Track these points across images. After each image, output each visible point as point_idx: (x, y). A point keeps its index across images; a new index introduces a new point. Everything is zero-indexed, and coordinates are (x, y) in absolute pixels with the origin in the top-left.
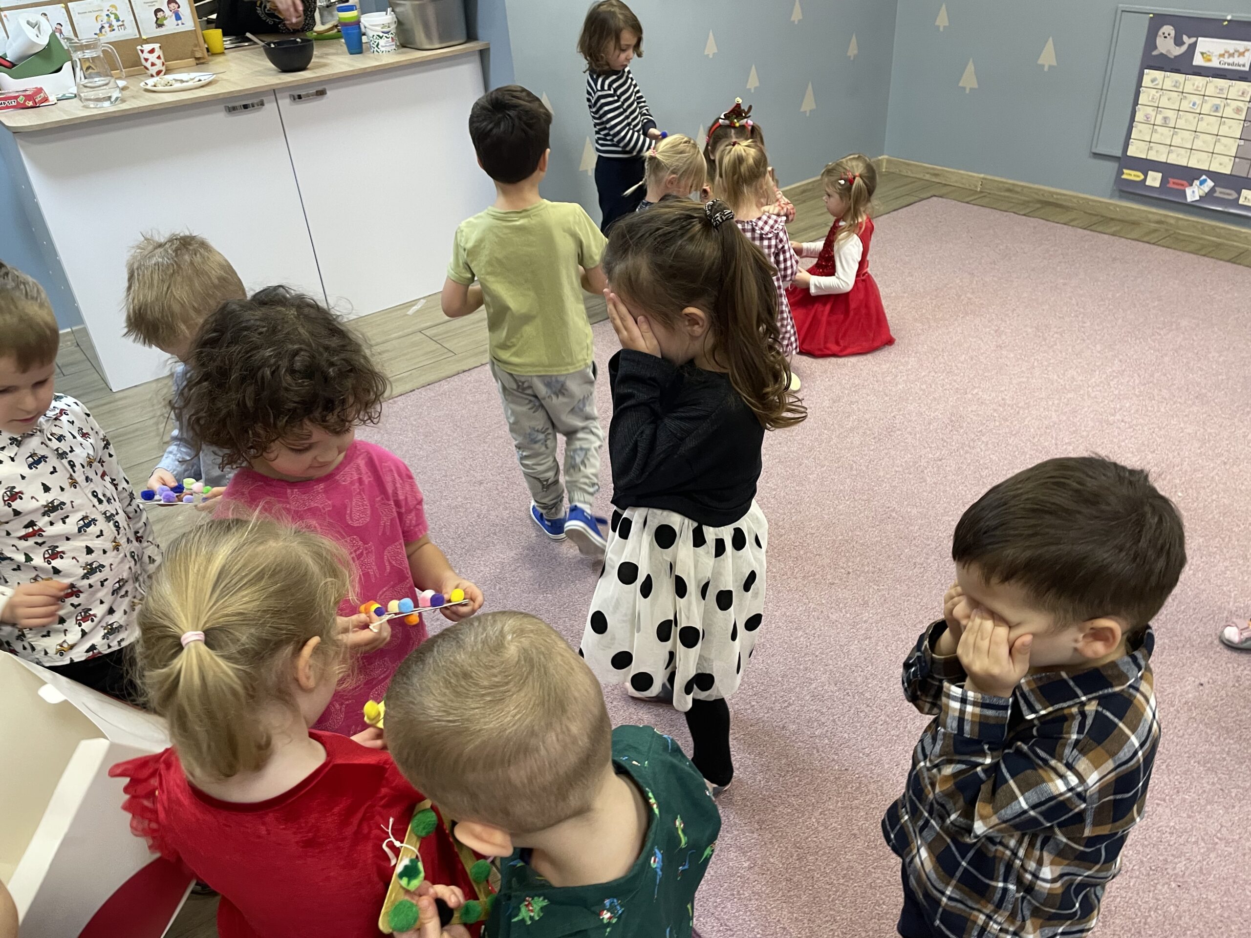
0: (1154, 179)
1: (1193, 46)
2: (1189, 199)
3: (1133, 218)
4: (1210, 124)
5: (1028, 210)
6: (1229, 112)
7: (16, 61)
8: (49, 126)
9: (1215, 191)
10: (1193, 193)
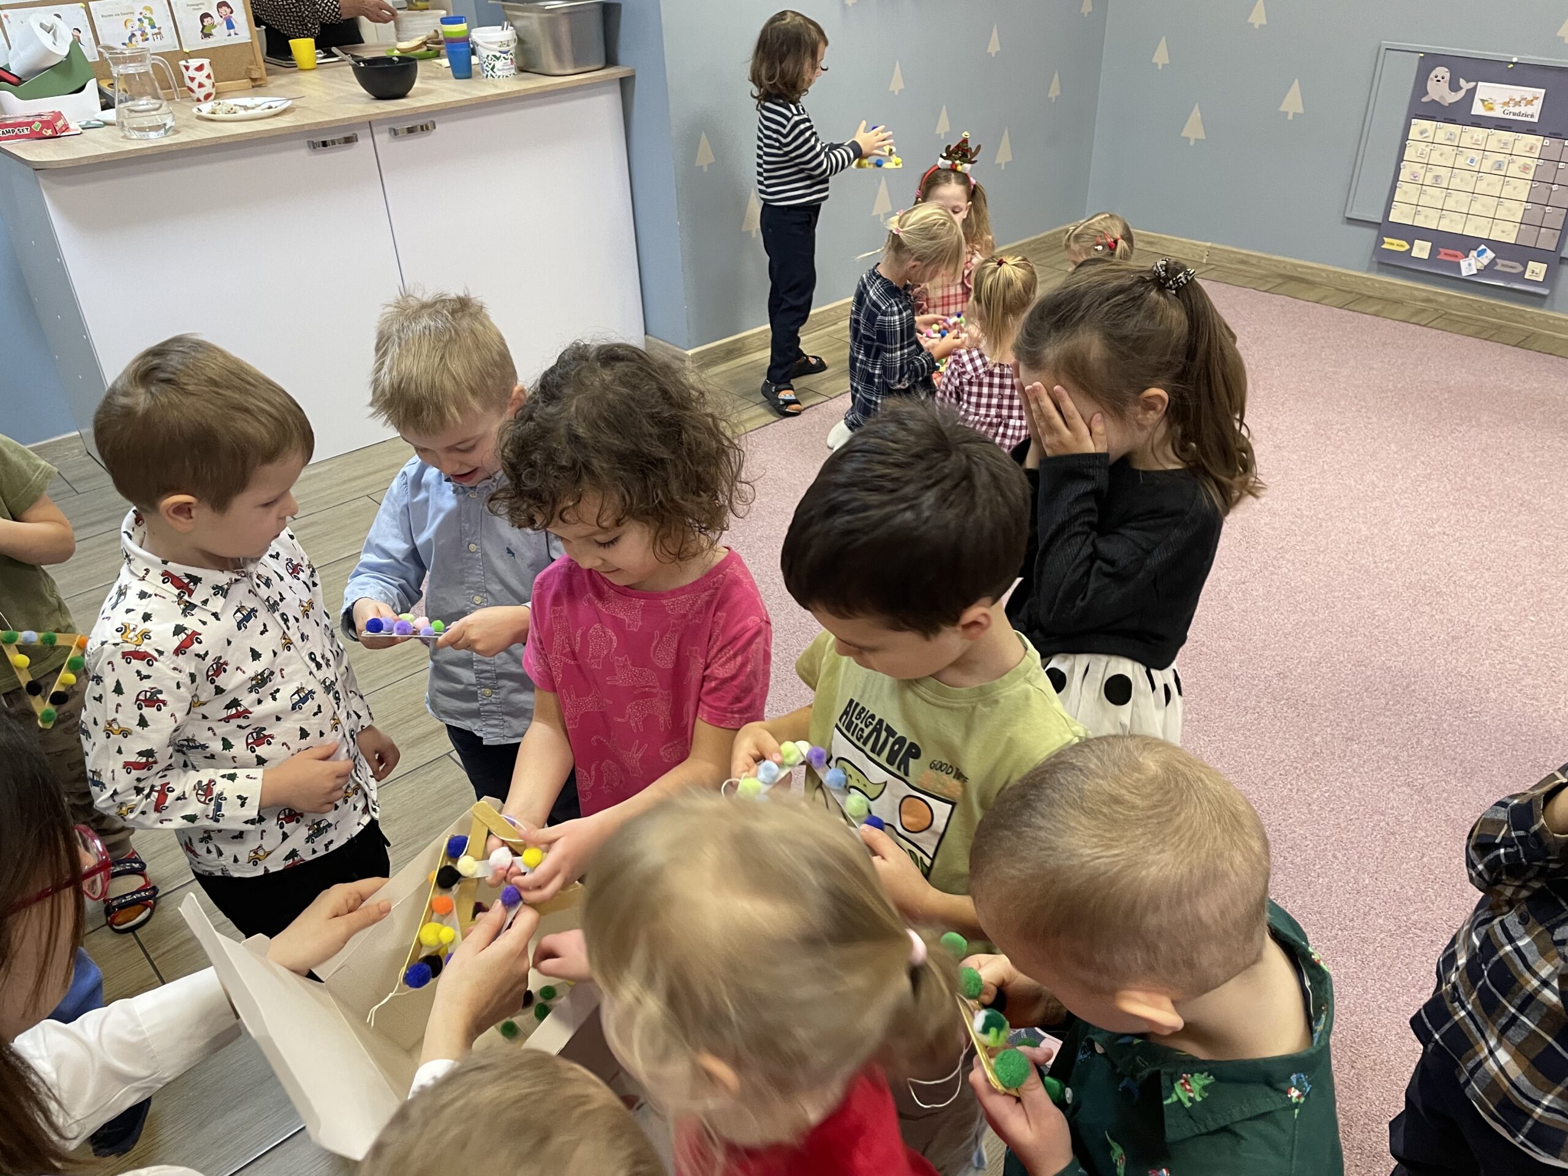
0: (1422, 249)
1: (1472, 92)
2: (1464, 273)
3: (1395, 296)
4: (1490, 184)
5: (1269, 286)
6: (1514, 170)
7: (25, 76)
8: (81, 163)
9: (1496, 264)
10: (1469, 266)
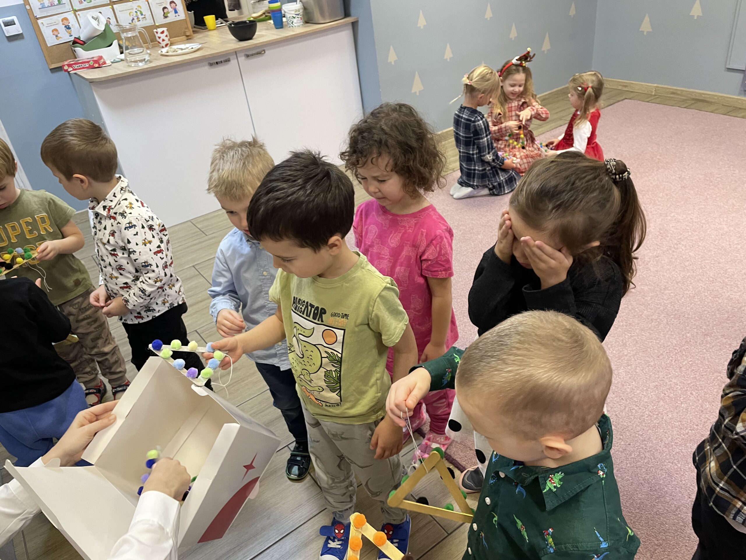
5: (686, 105)
7: (86, 40)
8: (111, 78)
